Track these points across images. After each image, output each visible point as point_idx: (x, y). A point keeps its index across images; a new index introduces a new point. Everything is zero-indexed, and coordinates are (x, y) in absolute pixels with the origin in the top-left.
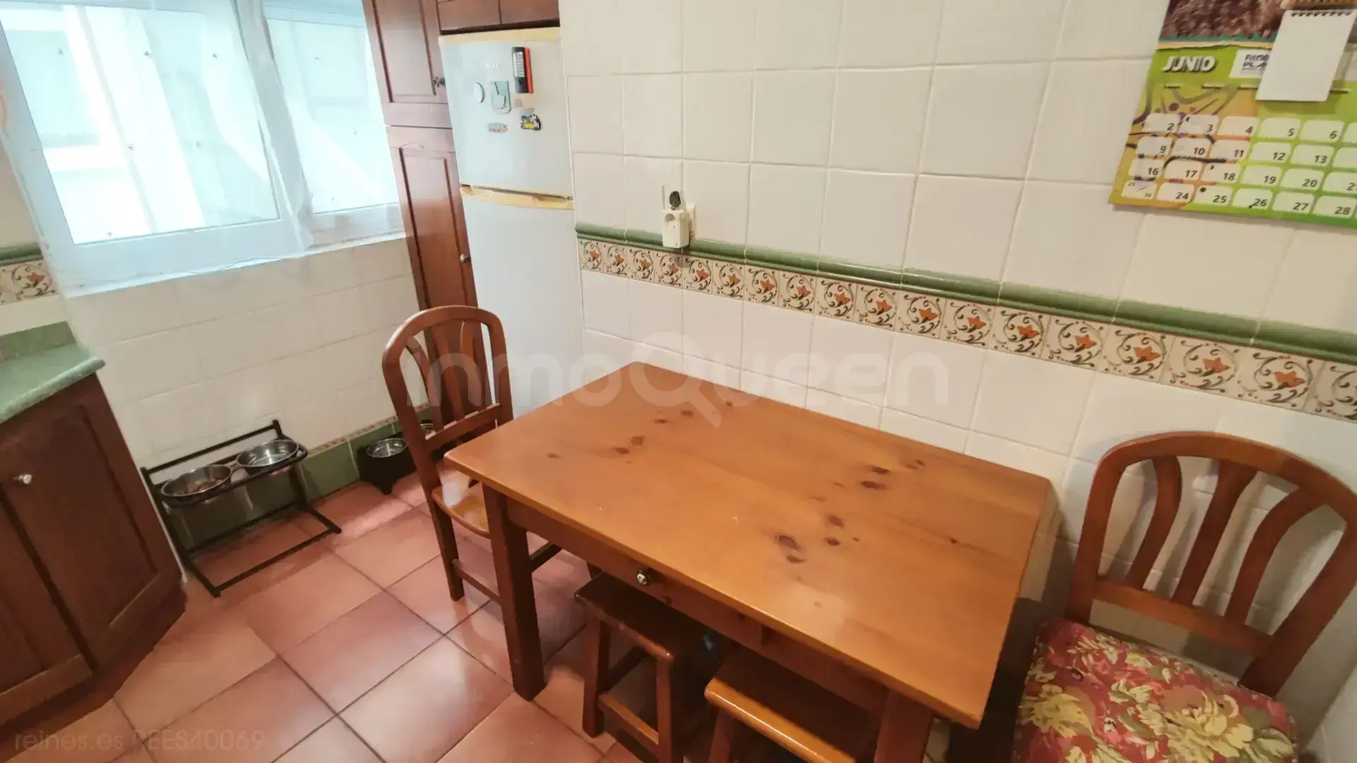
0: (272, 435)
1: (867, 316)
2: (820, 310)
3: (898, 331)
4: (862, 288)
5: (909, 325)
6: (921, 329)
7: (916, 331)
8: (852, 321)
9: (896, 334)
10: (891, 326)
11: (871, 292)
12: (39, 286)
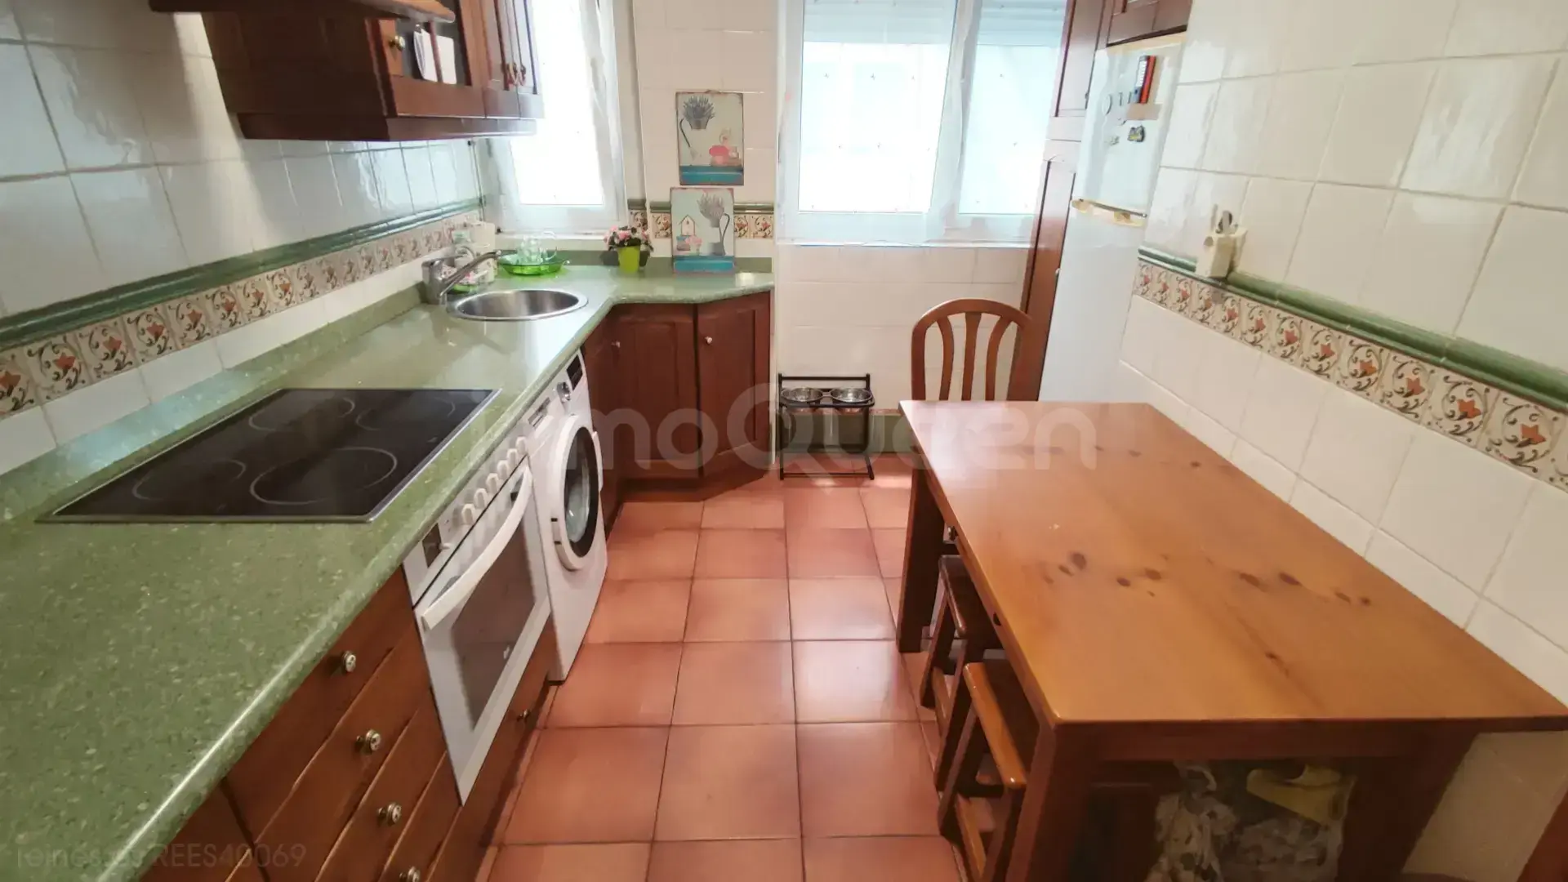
0: (861, 385)
1: (1390, 396)
2: (1339, 379)
3: (1424, 425)
4: (1395, 358)
5: (1441, 419)
6: (1454, 428)
7: (1448, 430)
8: (1371, 401)
9: (1422, 428)
10: (1417, 416)
11: (1403, 364)
12: (766, 231)
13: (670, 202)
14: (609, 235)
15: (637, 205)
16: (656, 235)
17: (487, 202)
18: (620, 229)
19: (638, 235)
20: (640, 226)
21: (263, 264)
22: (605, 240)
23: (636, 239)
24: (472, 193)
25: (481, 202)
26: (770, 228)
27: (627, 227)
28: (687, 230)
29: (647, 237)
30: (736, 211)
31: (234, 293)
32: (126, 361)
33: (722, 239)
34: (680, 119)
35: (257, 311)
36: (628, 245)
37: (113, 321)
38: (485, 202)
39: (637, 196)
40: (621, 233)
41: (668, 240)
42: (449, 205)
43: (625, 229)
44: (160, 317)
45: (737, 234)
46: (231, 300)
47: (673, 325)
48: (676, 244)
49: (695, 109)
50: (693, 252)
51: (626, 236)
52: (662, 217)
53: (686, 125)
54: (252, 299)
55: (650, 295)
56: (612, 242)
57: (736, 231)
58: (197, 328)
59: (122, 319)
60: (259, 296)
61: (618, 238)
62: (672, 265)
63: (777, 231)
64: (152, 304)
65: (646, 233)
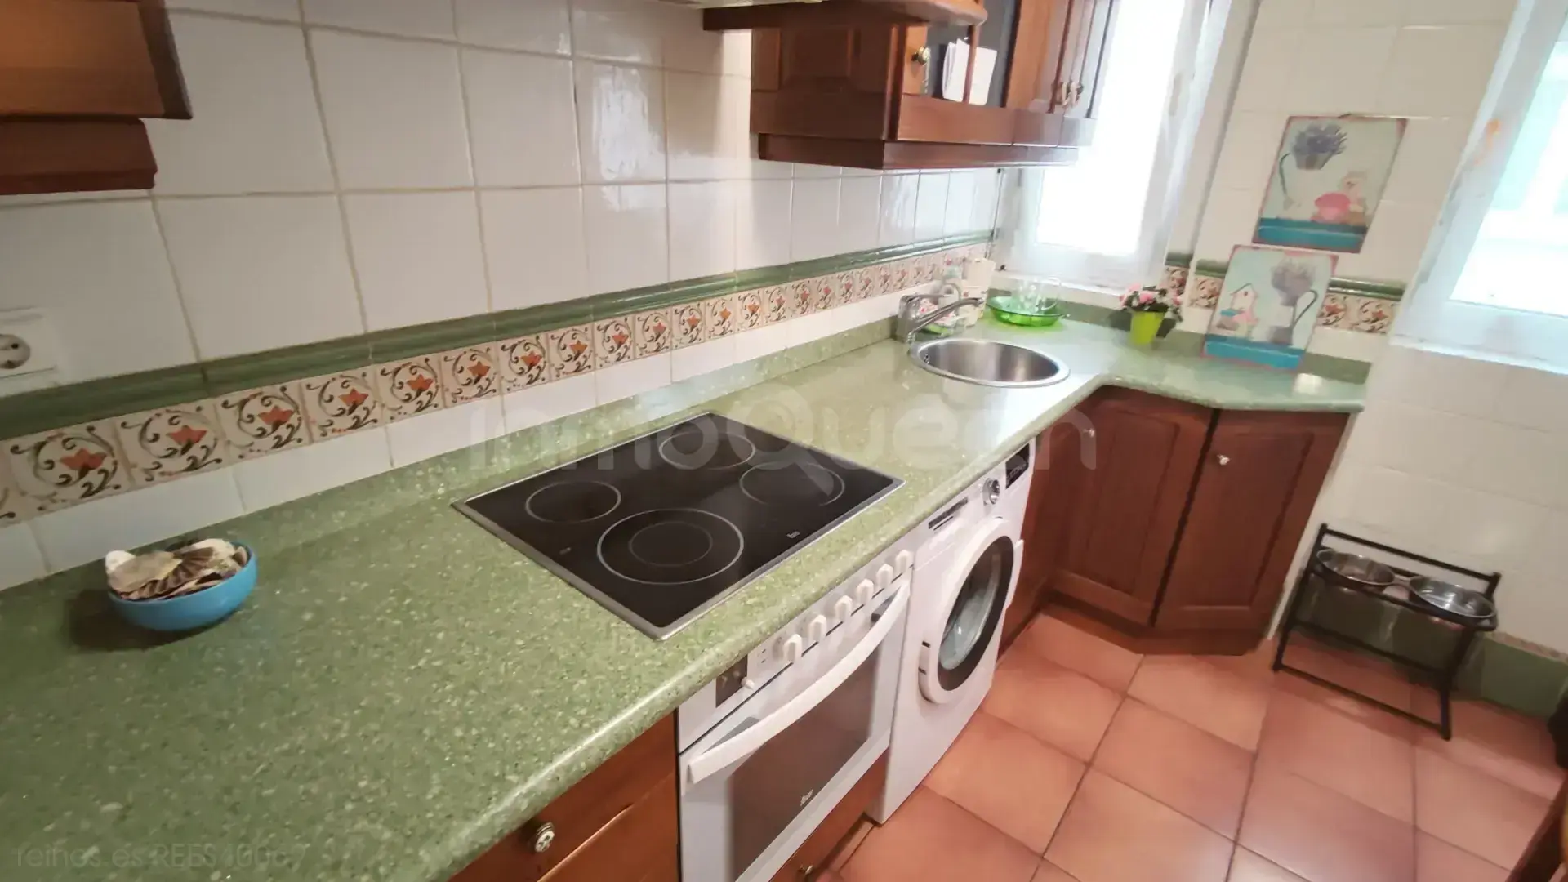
0: (1478, 586)
12: (1377, 324)
13: (1228, 264)
14: (1127, 294)
15: (1179, 261)
16: (1193, 302)
17: (996, 238)
18: (1145, 289)
19: (1166, 300)
20: (1173, 287)
21: (739, 285)
22: (1121, 298)
23: (1162, 303)
24: (986, 225)
25: (992, 236)
26: (1385, 322)
27: (1155, 287)
28: (1242, 303)
29: (1178, 304)
30: (1331, 289)
31: (702, 311)
32: (587, 364)
33: (1294, 323)
34: (1283, 154)
35: (719, 330)
36: (1149, 311)
37: (585, 326)
38: (997, 236)
39: (1182, 248)
40: (1144, 295)
41: (1209, 312)
42: (956, 235)
43: (1152, 289)
44: (627, 327)
45: (1323, 320)
46: (698, 317)
47: (1177, 427)
48: (1218, 318)
49: (1312, 141)
50: (1240, 333)
51: (1149, 300)
52: (1210, 281)
53: (1290, 162)
54: (719, 318)
55: (1155, 383)
56: (1129, 303)
57: (1322, 315)
58: (658, 341)
59: (593, 326)
60: (725, 315)
61: (1138, 298)
62: (1203, 344)
63: (1396, 326)
64: (624, 315)
65: (1179, 298)
